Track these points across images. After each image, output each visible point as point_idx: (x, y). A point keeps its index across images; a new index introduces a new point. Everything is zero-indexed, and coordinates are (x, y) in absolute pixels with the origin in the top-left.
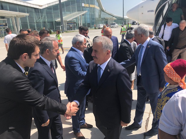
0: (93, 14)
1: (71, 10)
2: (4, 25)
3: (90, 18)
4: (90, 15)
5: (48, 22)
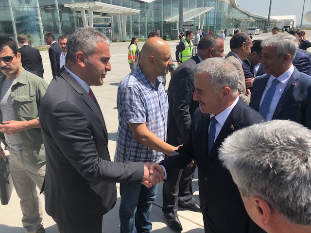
0: (219, 11)
1: (188, 6)
2: (108, 26)
3: (214, 18)
4: (215, 13)
5: (155, 23)
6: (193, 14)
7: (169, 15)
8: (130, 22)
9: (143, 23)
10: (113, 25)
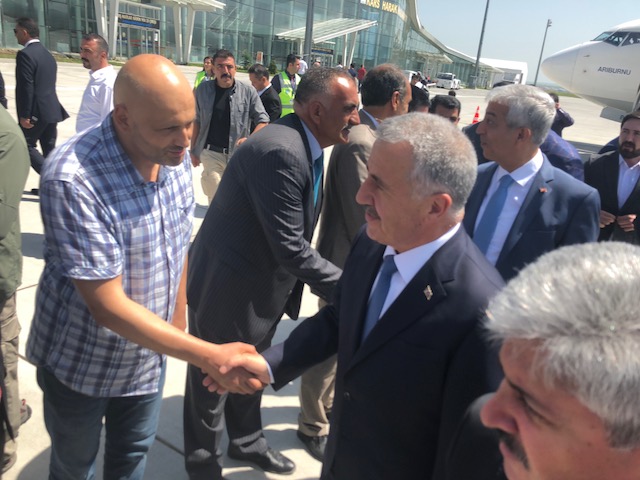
0: (386, 32)
1: (326, 11)
2: (153, 26)
3: (376, 45)
4: (377, 34)
5: (254, 35)
6: (333, 29)
7: (286, 24)
8: (201, 26)
9: (230, 33)
10: (164, 26)
